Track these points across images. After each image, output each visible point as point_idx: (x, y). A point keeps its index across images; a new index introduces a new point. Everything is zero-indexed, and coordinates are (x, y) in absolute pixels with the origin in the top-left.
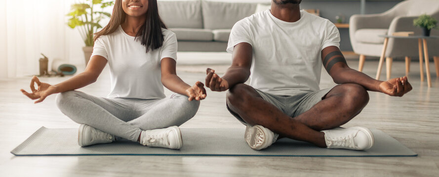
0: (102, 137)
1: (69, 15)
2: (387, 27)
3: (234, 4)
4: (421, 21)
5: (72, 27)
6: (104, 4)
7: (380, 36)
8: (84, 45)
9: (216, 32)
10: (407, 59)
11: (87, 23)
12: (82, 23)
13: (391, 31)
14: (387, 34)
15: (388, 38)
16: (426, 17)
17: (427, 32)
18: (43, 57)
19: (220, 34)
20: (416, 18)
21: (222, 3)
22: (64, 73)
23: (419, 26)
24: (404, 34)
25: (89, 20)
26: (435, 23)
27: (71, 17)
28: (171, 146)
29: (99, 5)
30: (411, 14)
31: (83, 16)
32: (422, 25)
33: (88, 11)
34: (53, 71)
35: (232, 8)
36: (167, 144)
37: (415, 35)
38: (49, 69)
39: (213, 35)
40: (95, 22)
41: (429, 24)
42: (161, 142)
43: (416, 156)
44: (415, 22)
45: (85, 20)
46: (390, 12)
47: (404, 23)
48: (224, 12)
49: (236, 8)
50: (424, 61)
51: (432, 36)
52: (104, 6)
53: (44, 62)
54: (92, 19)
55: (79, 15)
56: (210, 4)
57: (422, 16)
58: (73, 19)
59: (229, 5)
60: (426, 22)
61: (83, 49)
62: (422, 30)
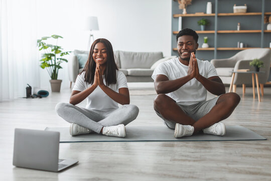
0: (83, 130)
1: (41, 60)
2: (234, 67)
3: (139, 53)
4: (254, 63)
5: (43, 68)
6: (62, 54)
7: (230, 72)
8: (50, 79)
9: (129, 70)
10: (243, 85)
11: (52, 65)
12: (49, 65)
13: (236, 69)
14: (233, 70)
15: (235, 73)
16: (257, 60)
17: (258, 69)
18: (28, 86)
19: (131, 71)
20: (251, 61)
21: (132, 53)
22: (42, 96)
23: (253, 66)
24: (244, 71)
25: (54, 63)
26: (262, 64)
27: (43, 62)
28: (119, 135)
29: (59, 54)
30: (246, 58)
31: (50, 61)
32: (255, 65)
33: (53, 58)
34: (34, 95)
35: (137, 55)
36: (117, 134)
37: (250, 71)
38: (32, 94)
39: (127, 72)
40: (57, 64)
41: (259, 64)
42: (114, 133)
43: (266, 140)
44: (250, 63)
45: (51, 64)
46: (234, 58)
47: (244, 64)
48: (133, 58)
49: (140, 55)
50: (256, 86)
51: (260, 71)
52: (62, 55)
53: (29, 89)
54: (55, 63)
55: (48, 60)
56: (125, 53)
57: (254, 60)
58: (44, 62)
59: (136, 54)
60: (257, 63)
61: (50, 81)
62: (254, 68)
